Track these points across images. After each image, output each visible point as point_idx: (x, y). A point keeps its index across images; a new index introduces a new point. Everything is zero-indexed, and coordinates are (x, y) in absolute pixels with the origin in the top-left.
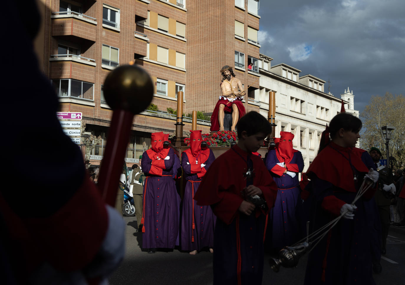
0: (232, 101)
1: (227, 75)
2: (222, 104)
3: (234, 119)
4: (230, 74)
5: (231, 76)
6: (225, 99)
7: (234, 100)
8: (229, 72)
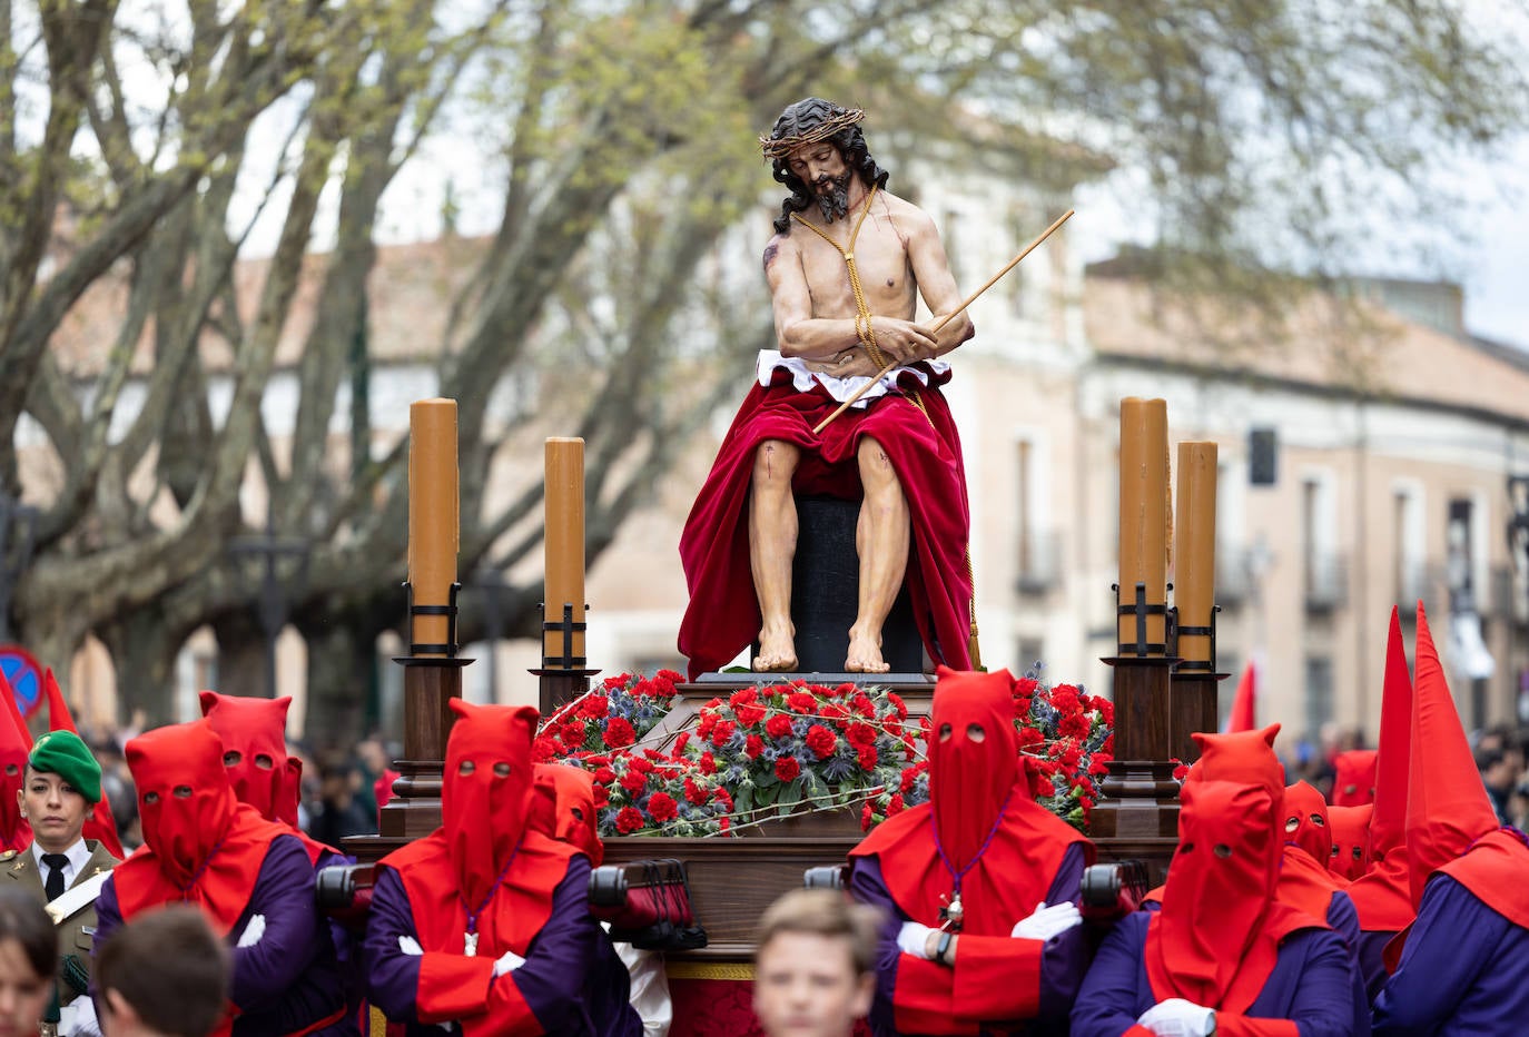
0: (862, 405)
1: (814, 184)
2: (773, 444)
3: (872, 564)
4: (839, 171)
5: (856, 188)
6: (803, 383)
7: (878, 390)
8: (834, 155)
